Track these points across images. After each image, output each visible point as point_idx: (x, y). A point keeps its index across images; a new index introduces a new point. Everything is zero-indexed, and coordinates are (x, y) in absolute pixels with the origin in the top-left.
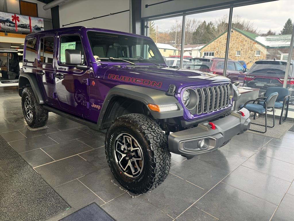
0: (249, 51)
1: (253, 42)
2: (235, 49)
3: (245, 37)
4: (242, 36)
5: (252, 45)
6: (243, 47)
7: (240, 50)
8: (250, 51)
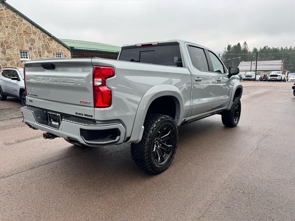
0: (44, 52)
1: (47, 37)
2: (16, 47)
3: (30, 25)
4: (24, 21)
5: (47, 42)
6: (32, 44)
7: (26, 48)
8: (46, 53)
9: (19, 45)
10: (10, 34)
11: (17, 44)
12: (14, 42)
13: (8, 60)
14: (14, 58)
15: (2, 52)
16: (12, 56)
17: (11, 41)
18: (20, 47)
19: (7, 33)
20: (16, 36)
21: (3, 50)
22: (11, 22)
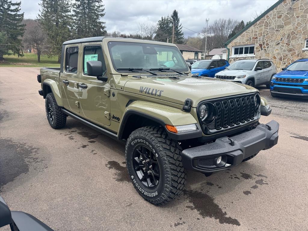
2: (302, 37)
9: (306, 34)
10: (299, 24)
11: (303, 33)
12: (301, 31)
13: (290, 50)
14: (296, 48)
15: (286, 44)
16: (294, 46)
17: (298, 31)
18: (306, 35)
19: (296, 23)
20: (305, 24)
21: (288, 42)
22: (304, 10)
